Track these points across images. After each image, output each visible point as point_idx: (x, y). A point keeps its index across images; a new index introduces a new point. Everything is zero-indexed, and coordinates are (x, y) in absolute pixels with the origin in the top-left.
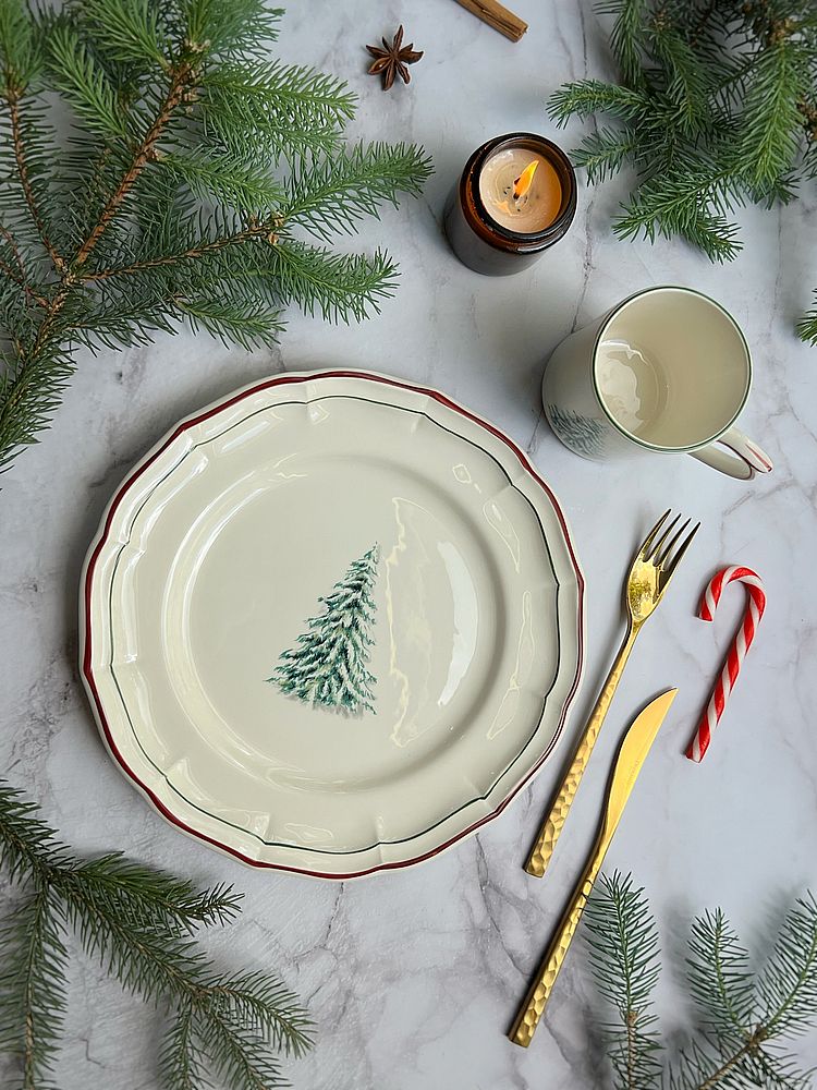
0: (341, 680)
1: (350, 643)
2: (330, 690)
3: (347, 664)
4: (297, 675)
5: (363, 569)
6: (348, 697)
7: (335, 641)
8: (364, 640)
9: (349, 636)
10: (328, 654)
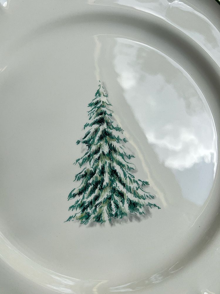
0: (121, 195)
1: (115, 164)
2: (117, 206)
3: (120, 181)
4: (88, 206)
5: (99, 105)
6: (133, 205)
7: (103, 168)
8: (125, 157)
9: (112, 159)
10: (103, 180)
